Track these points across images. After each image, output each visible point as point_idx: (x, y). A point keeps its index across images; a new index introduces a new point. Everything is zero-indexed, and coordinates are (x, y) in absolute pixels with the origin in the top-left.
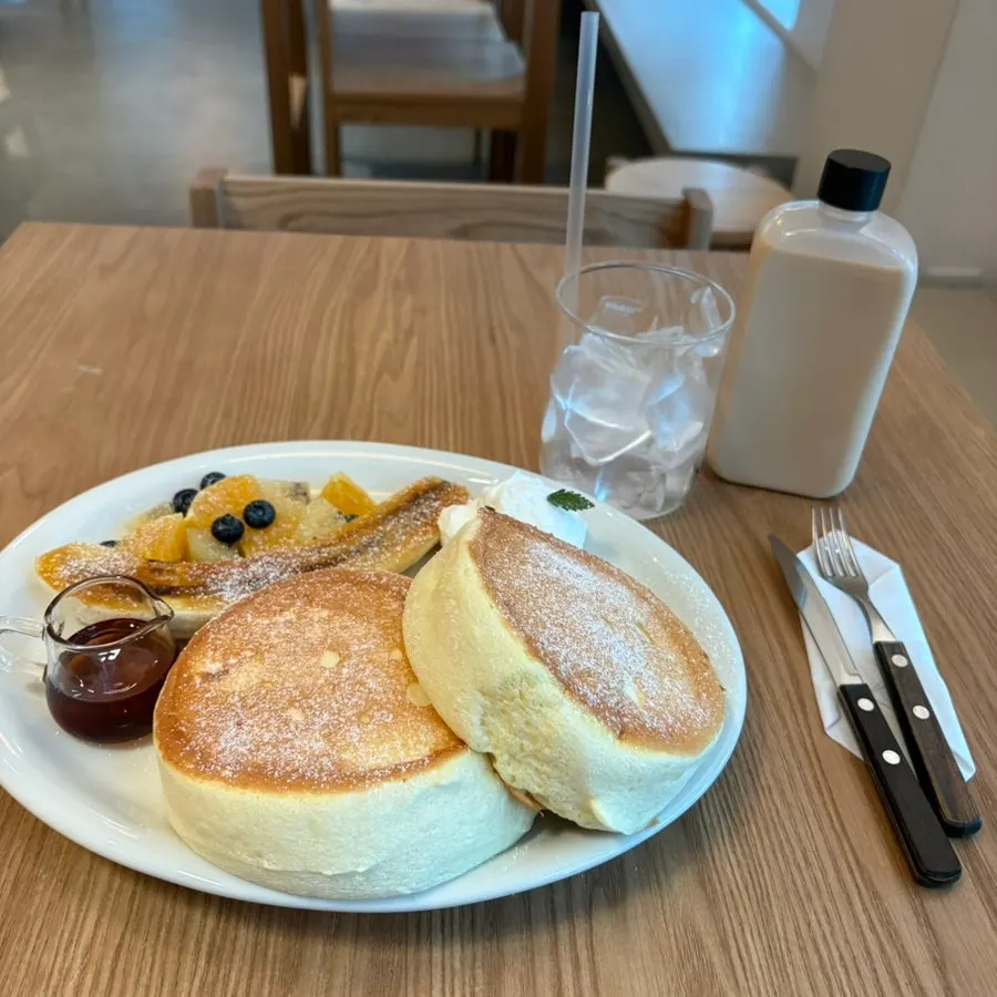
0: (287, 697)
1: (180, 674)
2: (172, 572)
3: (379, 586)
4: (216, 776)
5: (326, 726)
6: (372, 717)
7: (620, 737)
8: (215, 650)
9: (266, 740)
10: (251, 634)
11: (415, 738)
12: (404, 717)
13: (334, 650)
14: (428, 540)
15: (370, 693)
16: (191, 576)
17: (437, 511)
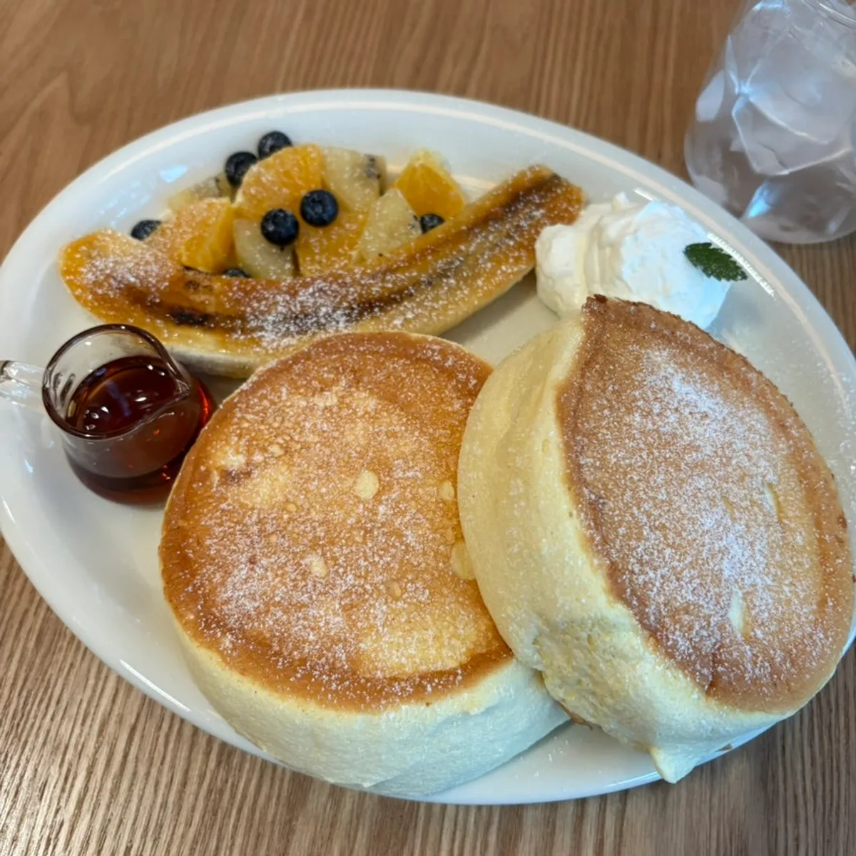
0: (311, 536)
1: (196, 467)
2: (209, 289)
3: (443, 370)
4: (214, 645)
5: (348, 593)
6: (404, 590)
7: (708, 693)
8: (240, 436)
9: (277, 599)
10: (283, 421)
11: (452, 629)
12: (442, 595)
13: (374, 471)
14: (519, 272)
15: (406, 552)
16: (230, 300)
17: (537, 227)
